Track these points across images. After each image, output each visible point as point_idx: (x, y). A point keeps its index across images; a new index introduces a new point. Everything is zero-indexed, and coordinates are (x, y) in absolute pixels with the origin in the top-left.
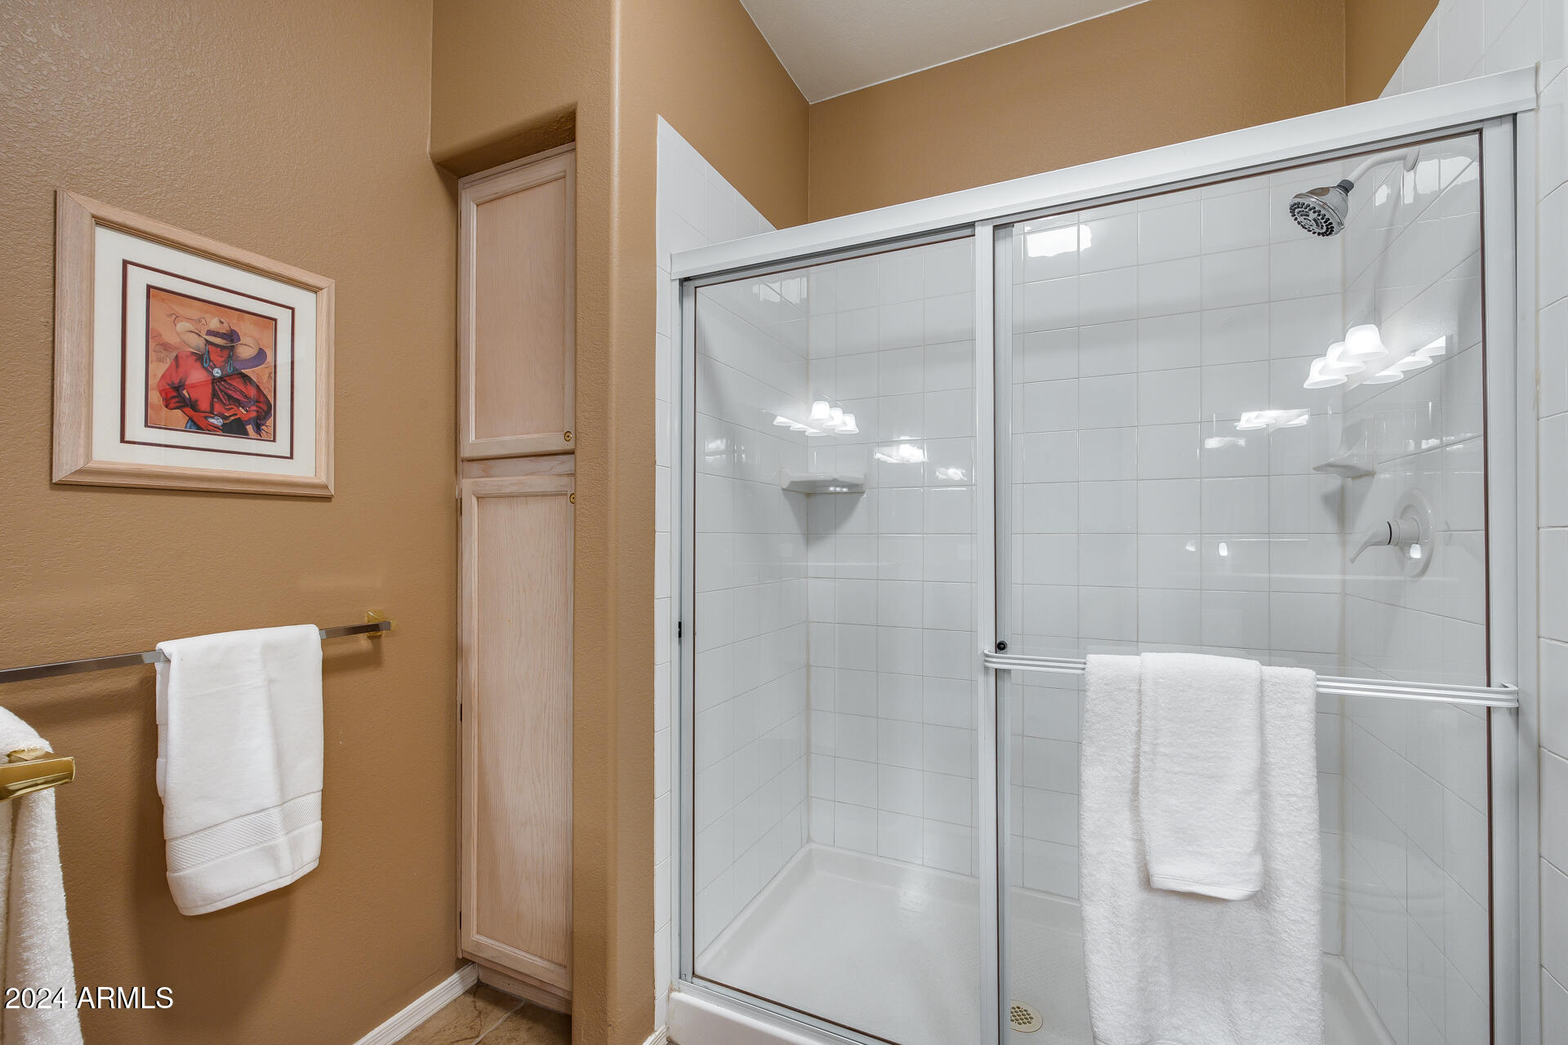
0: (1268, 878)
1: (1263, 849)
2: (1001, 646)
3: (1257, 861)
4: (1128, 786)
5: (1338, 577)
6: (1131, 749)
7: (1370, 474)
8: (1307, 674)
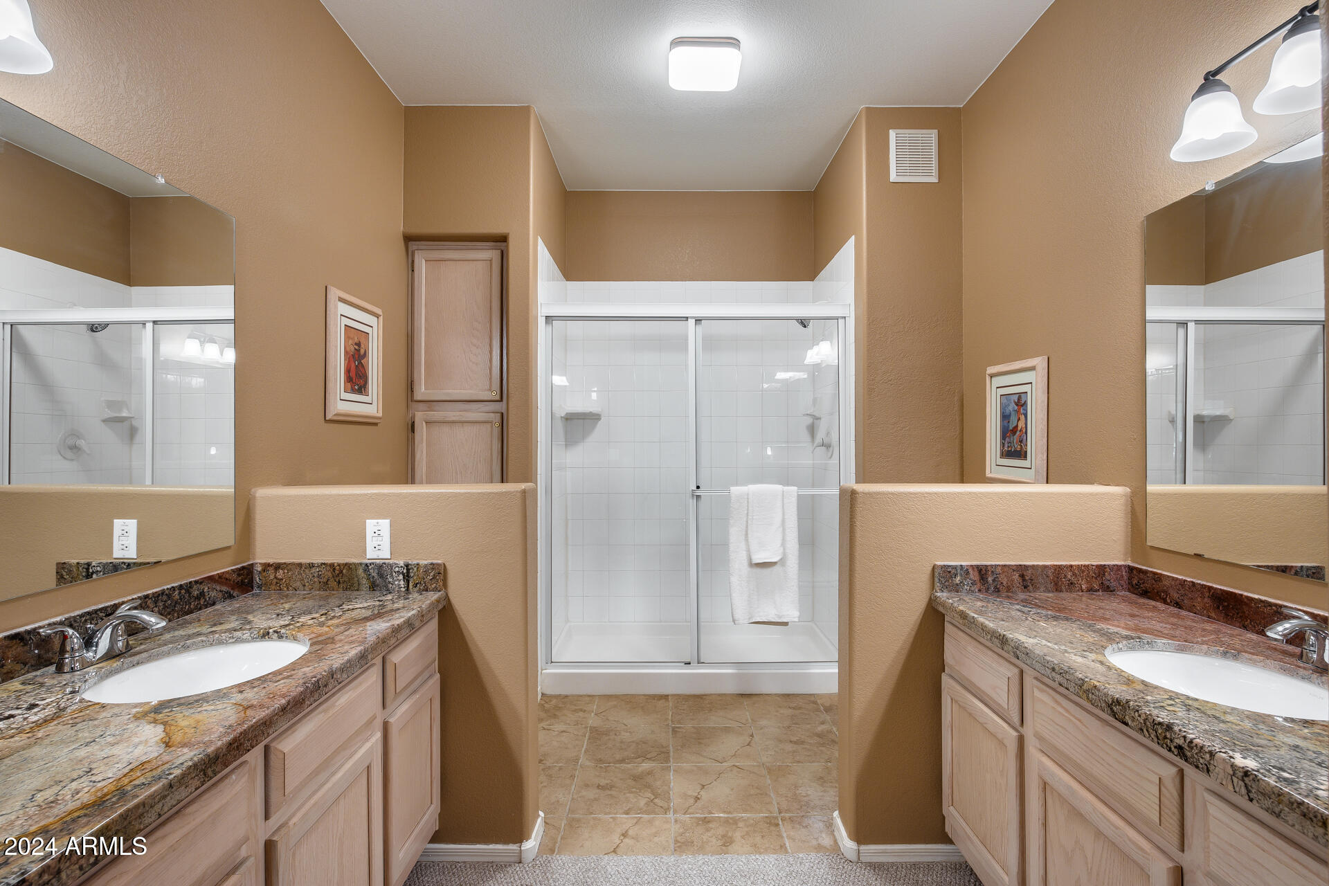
0: (784, 554)
1: (783, 544)
2: (698, 487)
3: (782, 548)
4: (744, 533)
5: (811, 462)
6: (745, 519)
7: (820, 419)
8: (796, 488)
